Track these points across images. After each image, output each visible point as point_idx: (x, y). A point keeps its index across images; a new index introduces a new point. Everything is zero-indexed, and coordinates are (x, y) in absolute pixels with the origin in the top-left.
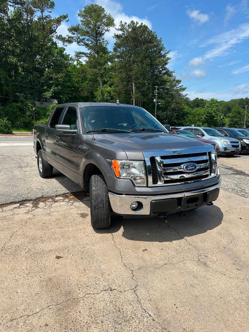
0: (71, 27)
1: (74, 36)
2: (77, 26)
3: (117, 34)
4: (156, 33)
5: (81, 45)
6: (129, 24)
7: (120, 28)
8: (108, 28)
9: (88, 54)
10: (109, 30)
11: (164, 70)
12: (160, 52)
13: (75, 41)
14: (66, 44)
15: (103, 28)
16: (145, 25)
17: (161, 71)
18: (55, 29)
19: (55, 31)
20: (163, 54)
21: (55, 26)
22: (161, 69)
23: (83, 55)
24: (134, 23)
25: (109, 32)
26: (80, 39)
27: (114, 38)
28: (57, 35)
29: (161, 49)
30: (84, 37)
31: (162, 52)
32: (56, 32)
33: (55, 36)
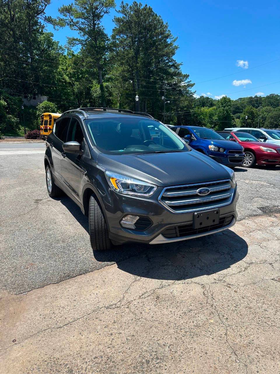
0: (62, 7)
1: (67, 18)
2: (70, 5)
3: (117, 17)
4: (161, 17)
5: (75, 30)
6: (130, 6)
7: (121, 9)
8: (107, 9)
9: (83, 41)
10: (109, 11)
11: (170, 62)
12: (165, 41)
13: (68, 25)
14: (56, 27)
15: (101, 9)
16: (149, 7)
17: (167, 63)
18: (44, 8)
19: (42, 11)
20: (169, 43)
21: (44, 4)
22: (167, 61)
23: (77, 42)
24: (137, 4)
25: (109, 14)
26: (73, 22)
27: (113, 21)
28: (46, 16)
29: (167, 37)
30: (78, 20)
31: (167, 40)
32: (44, 12)
33: (43, 18)
